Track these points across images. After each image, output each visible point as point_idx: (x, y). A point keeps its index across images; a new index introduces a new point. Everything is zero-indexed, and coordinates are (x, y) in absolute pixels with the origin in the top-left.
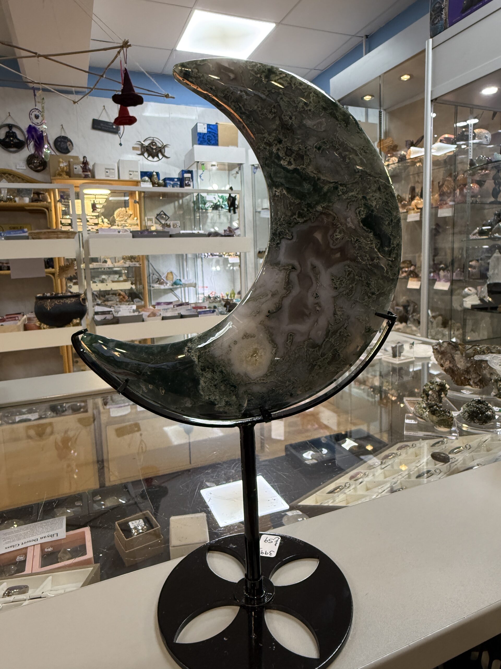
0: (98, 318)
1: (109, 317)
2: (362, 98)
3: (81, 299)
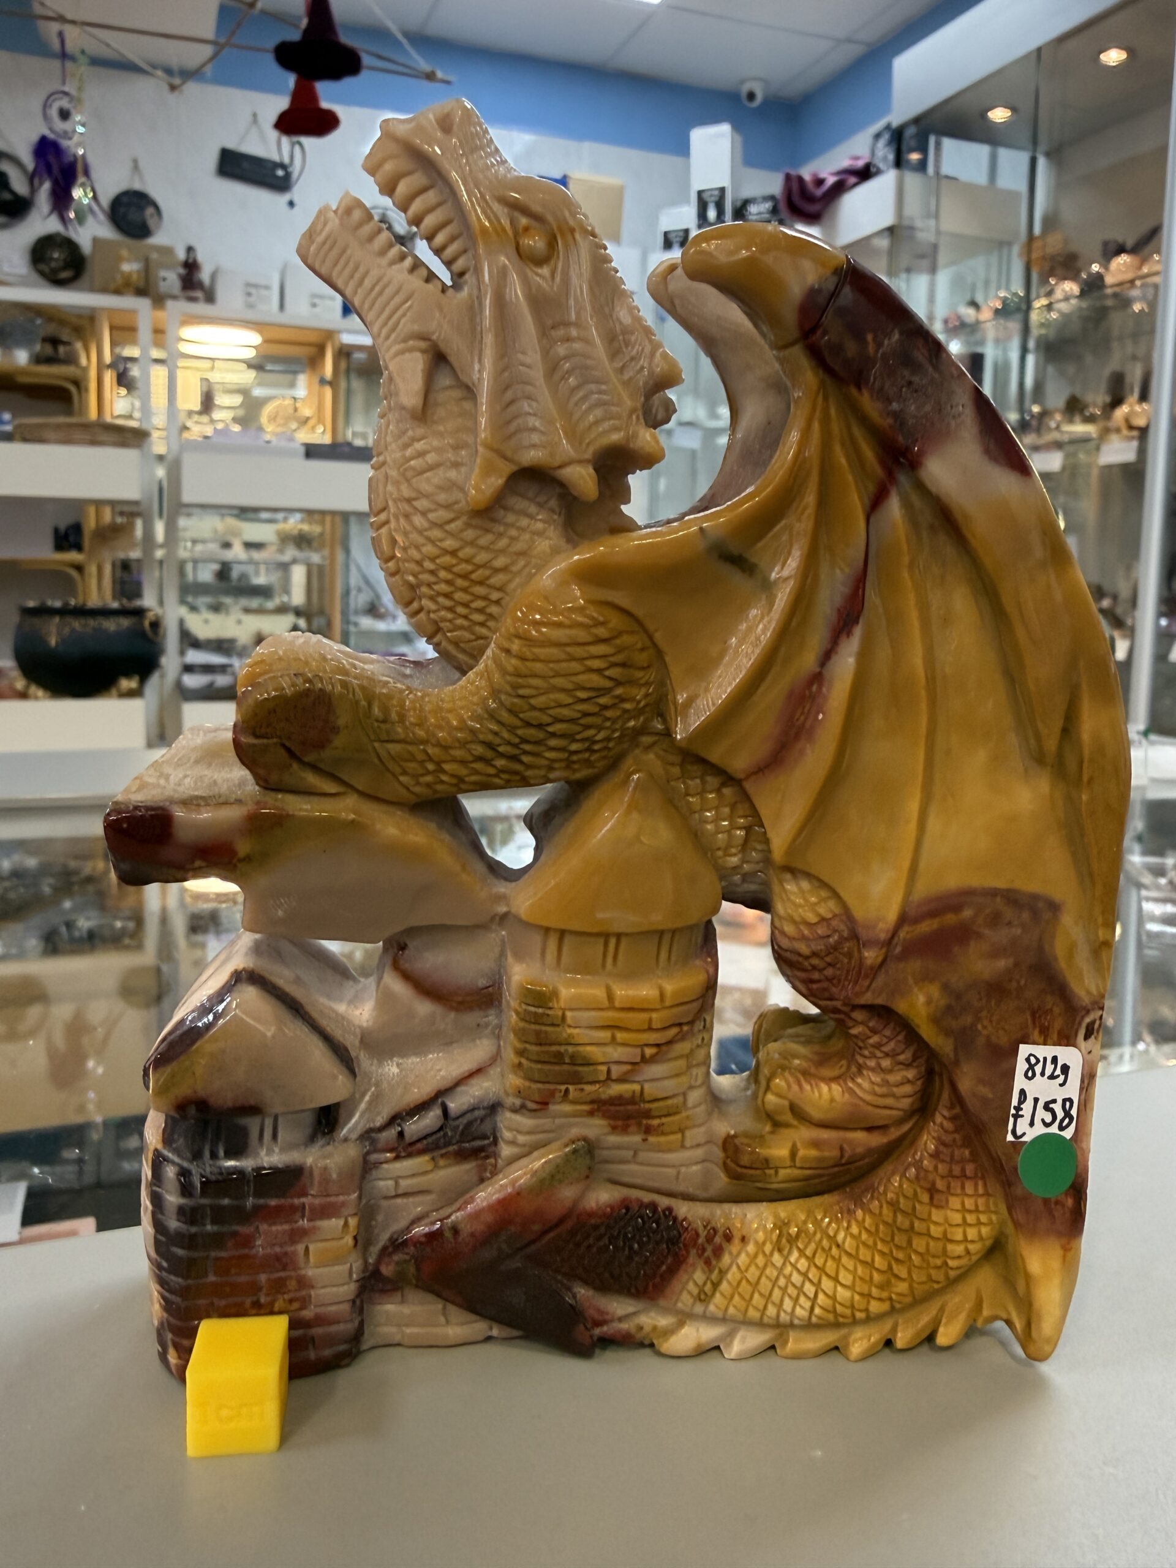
0: (192, 681)
2: (983, 115)
3: (147, 623)
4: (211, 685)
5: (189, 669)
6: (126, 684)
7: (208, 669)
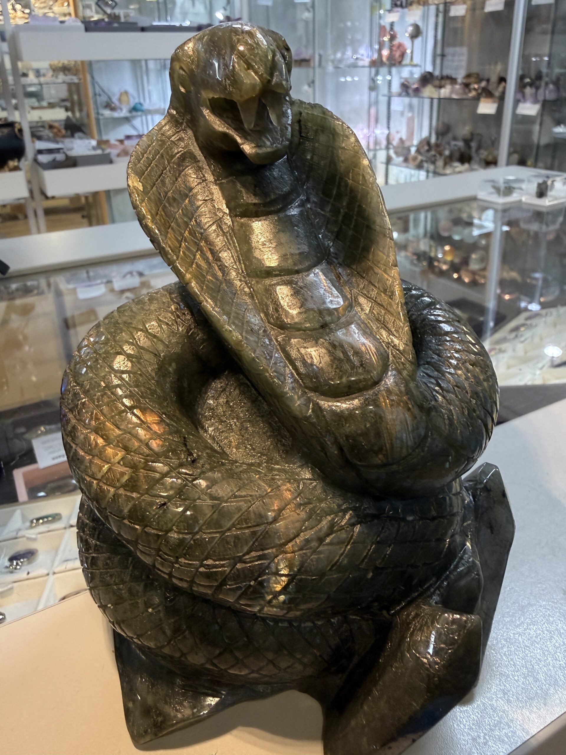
0: (43, 159)
1: (60, 157)
3: (16, 130)
4: (54, 160)
5: (40, 152)
6: (12, 163)
7: (50, 151)
